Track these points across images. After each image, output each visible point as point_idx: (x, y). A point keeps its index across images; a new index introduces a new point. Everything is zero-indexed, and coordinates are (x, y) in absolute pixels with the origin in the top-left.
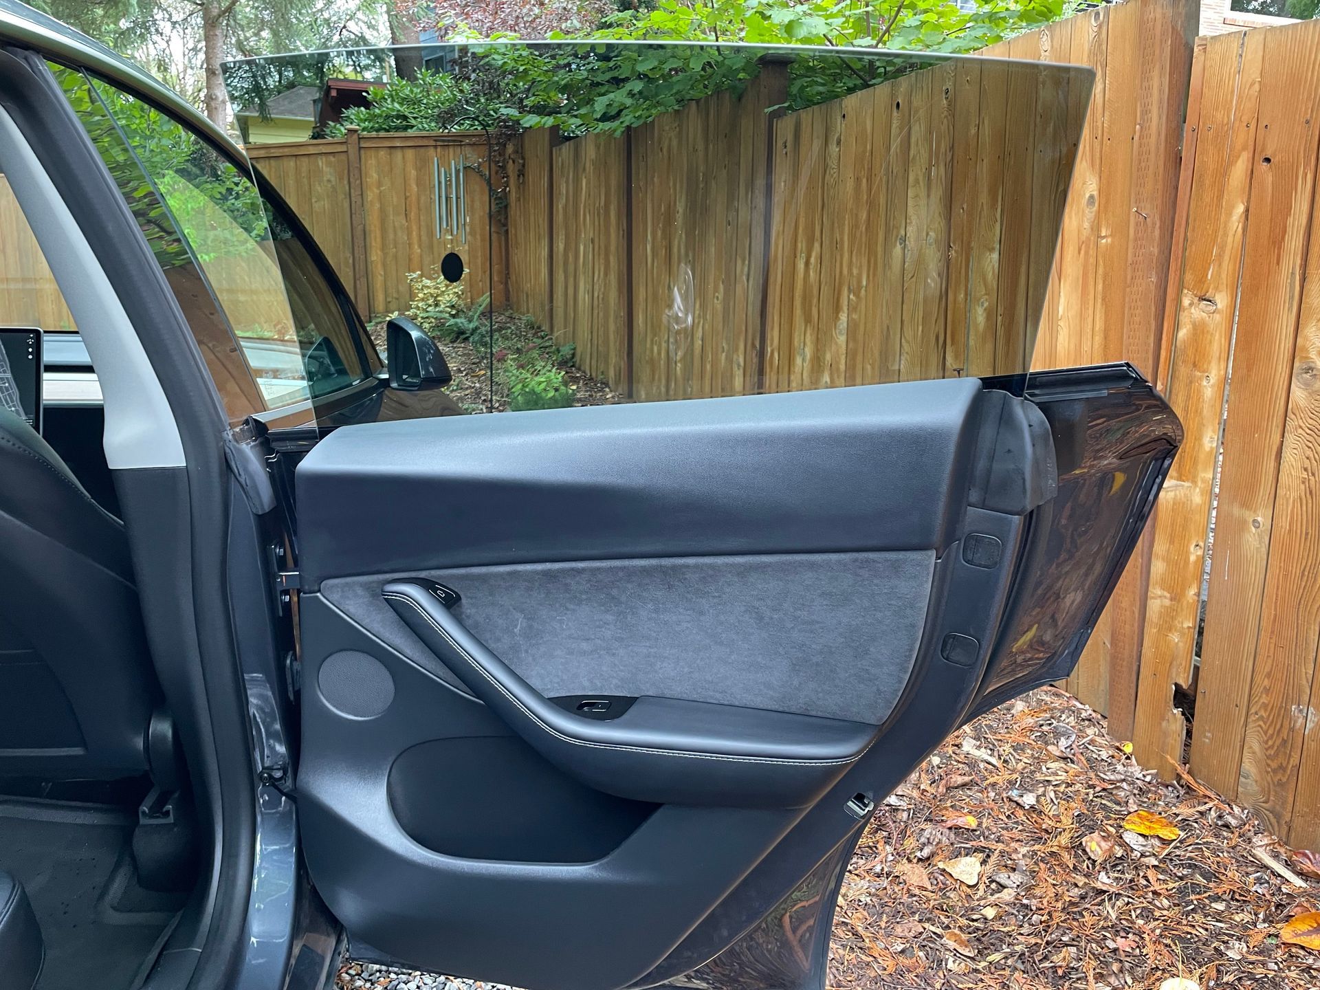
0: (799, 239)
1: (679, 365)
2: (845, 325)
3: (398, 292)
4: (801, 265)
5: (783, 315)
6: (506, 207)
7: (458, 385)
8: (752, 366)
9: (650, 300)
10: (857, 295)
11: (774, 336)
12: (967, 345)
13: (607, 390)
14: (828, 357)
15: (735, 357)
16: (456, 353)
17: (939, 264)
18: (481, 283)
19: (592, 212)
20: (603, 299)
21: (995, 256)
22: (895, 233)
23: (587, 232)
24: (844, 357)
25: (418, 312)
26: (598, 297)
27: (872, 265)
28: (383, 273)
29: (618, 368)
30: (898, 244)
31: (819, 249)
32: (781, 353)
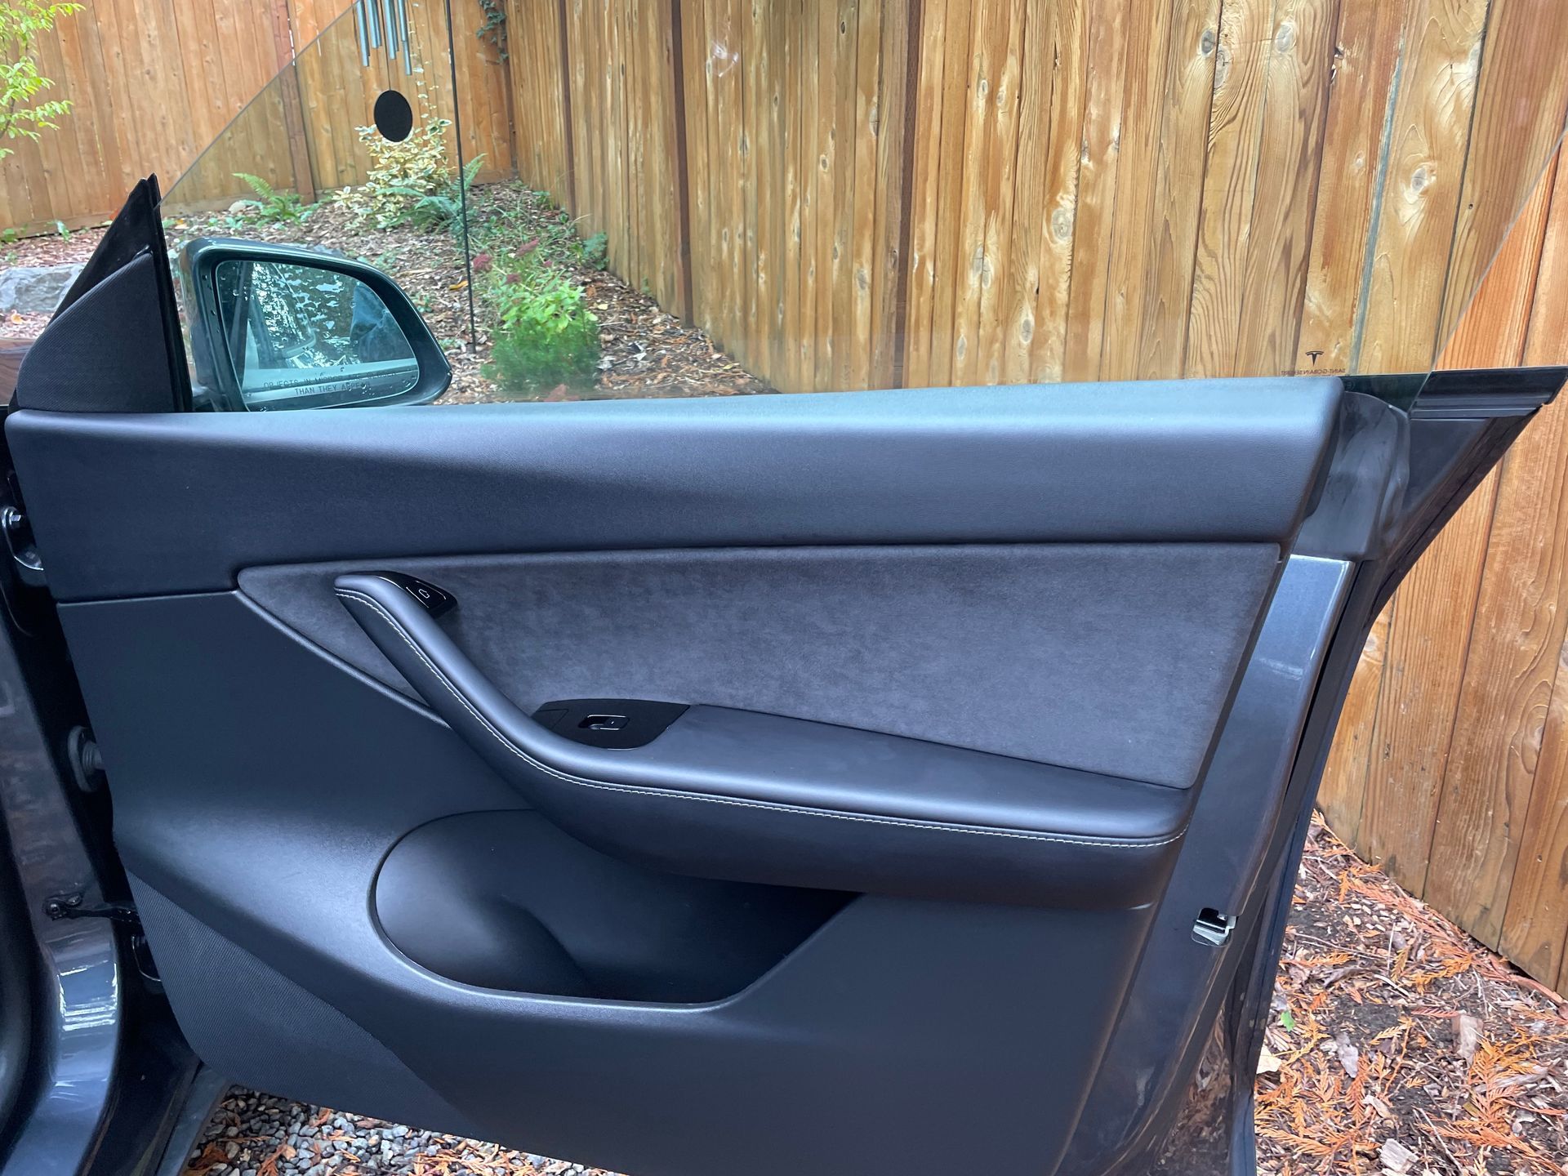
0: (977, 52)
1: (762, 275)
2: (1070, 216)
3: (353, 155)
4: (979, 103)
5: (942, 195)
6: (503, 22)
7: (427, 306)
8: (886, 284)
9: (713, 167)
10: (1100, 161)
11: (926, 230)
12: (1366, 270)
13: (655, 309)
14: (1032, 275)
15: (856, 266)
16: (431, 252)
17: (1303, 91)
18: (474, 142)
19: (620, 21)
20: (643, 163)
21: (1466, 70)
22: (1192, 26)
23: (615, 58)
24: (1066, 277)
25: (378, 186)
26: (636, 160)
27: (1134, 99)
28: (328, 127)
29: (669, 277)
30: (1200, 51)
31: (1016, 71)
32: (939, 264)
